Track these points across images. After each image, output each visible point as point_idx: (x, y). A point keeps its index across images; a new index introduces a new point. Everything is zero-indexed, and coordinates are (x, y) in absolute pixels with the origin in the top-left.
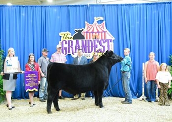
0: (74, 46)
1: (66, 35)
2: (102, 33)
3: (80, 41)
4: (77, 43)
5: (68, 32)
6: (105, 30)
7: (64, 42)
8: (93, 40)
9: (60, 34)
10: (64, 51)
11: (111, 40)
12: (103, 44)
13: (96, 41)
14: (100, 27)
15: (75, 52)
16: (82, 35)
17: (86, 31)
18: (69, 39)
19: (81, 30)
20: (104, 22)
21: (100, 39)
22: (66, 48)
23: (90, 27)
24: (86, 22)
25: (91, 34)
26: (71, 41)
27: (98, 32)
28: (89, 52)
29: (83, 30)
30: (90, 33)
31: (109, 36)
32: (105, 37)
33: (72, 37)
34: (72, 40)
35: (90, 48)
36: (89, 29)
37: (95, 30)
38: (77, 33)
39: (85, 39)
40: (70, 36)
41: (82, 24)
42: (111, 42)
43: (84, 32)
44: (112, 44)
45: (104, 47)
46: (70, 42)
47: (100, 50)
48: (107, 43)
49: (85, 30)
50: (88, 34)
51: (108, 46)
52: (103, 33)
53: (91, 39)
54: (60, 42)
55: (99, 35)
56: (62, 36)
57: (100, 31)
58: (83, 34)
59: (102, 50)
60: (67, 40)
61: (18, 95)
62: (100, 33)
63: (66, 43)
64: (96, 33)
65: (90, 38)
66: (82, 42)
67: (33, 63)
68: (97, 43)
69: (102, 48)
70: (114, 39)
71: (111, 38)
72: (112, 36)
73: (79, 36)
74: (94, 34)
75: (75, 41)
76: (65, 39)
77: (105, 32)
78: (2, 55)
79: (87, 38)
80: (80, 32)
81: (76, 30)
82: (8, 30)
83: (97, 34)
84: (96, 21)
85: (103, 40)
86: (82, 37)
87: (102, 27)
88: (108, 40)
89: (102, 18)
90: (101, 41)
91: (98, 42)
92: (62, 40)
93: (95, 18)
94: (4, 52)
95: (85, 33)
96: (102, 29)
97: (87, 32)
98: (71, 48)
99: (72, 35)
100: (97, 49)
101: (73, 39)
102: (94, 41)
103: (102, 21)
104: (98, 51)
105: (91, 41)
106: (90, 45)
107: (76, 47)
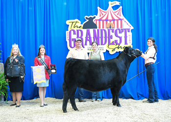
1: (74, 23)
2: (117, 20)
3: (91, 31)
4: (88, 33)
5: (77, 20)
6: (122, 17)
7: (72, 32)
8: (107, 30)
9: (68, 22)
10: (73, 42)
11: (129, 30)
12: (119, 35)
13: (111, 31)
15: (86, 44)
16: (93, 23)
17: (98, 19)
18: (79, 29)
19: (93, 17)
20: (121, 7)
21: (116, 28)
24: (98, 8)
25: (105, 22)
27: (114, 20)
28: (102, 44)
29: (95, 17)
30: (103, 21)
32: (121, 27)
33: (82, 25)
34: (82, 29)
35: (104, 39)
36: (102, 16)
38: (88, 20)
39: (98, 28)
42: (129, 32)
43: (96, 20)
44: (130, 34)
45: (120, 38)
46: (80, 32)
47: (116, 41)
48: (124, 33)
49: (98, 17)
50: (101, 22)
51: (126, 37)
52: (119, 21)
53: (105, 28)
54: (67, 32)
55: (114, 23)
56: (70, 24)
57: (116, 18)
58: (95, 22)
59: (119, 42)
60: (76, 29)
62: (116, 22)
63: (74, 34)
64: (110, 21)
65: (103, 27)
68: (111, 34)
69: (118, 39)
70: (132, 28)
71: (128, 27)
72: (130, 25)
73: (90, 25)
74: (108, 22)
75: (85, 31)
76: (73, 28)
77: (121, 20)
79: (100, 27)
81: (86, 18)
83: (112, 22)
84: (110, 6)
85: (119, 30)
86: (94, 26)
88: (125, 30)
89: (118, 3)
90: (116, 30)
91: (113, 32)
92: (69, 29)
93: (110, 3)
95: (98, 22)
96: (118, 16)
97: (100, 20)
99: (82, 24)
100: (112, 41)
101: (84, 28)
102: (109, 31)
104: (113, 43)
105: (105, 30)
106: (104, 36)
107: (86, 38)
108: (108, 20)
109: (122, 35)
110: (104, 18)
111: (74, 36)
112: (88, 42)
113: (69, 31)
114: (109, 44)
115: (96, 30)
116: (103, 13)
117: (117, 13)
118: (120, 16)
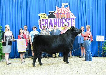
0: (48, 23)
1: (43, 15)
2: (67, 13)
4: (51, 21)
5: (44, 14)
6: (69, 11)
7: (42, 20)
8: (61, 19)
9: (39, 15)
10: (42, 26)
11: (73, 19)
13: (63, 19)
14: (66, 10)
15: (50, 27)
17: (56, 13)
18: (45, 18)
19: (53, 12)
20: (69, 6)
21: (66, 18)
22: (43, 24)
23: (59, 10)
24: (56, 7)
25: (60, 14)
26: (46, 19)
27: (65, 13)
29: (54, 12)
30: (59, 14)
31: (72, 16)
32: (69, 17)
33: (47, 17)
36: (58, 11)
37: (63, 12)
38: (50, 14)
39: (56, 18)
40: (45, 16)
41: (54, 8)
43: (55, 13)
44: (74, 21)
45: (69, 23)
48: (70, 20)
49: (56, 12)
50: (58, 14)
52: (68, 14)
53: (60, 18)
54: (39, 20)
55: (65, 15)
56: (41, 16)
57: (66, 12)
58: (54, 15)
59: (68, 25)
60: (44, 19)
61: (12, 56)
62: (66, 14)
63: (43, 21)
64: (63, 14)
65: (59, 17)
66: (54, 20)
67: (22, 34)
70: (75, 17)
73: (52, 16)
74: (62, 14)
76: (42, 18)
77: (69, 13)
78: (1, 29)
79: (57, 17)
80: (52, 13)
81: (50, 12)
82: (4, 12)
83: (64, 14)
84: (63, 6)
85: (68, 18)
86: (54, 17)
87: (67, 10)
88: (71, 18)
89: (67, 4)
90: (66, 19)
92: (40, 19)
93: (62, 4)
94: (2, 28)
95: (56, 14)
96: (67, 11)
97: (57, 13)
98: (46, 24)
99: (47, 15)
101: (48, 18)
103: (67, 6)
105: (60, 19)
106: (59, 22)
107: (50, 23)
108: (62, 13)
109: (70, 21)
110: (59, 12)
111: (43, 23)
112: (51, 26)
113: (40, 20)
114: (63, 26)
115: (55, 19)
116: (59, 9)
117: (67, 9)
118: (68, 11)
